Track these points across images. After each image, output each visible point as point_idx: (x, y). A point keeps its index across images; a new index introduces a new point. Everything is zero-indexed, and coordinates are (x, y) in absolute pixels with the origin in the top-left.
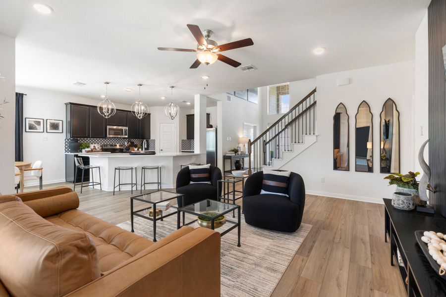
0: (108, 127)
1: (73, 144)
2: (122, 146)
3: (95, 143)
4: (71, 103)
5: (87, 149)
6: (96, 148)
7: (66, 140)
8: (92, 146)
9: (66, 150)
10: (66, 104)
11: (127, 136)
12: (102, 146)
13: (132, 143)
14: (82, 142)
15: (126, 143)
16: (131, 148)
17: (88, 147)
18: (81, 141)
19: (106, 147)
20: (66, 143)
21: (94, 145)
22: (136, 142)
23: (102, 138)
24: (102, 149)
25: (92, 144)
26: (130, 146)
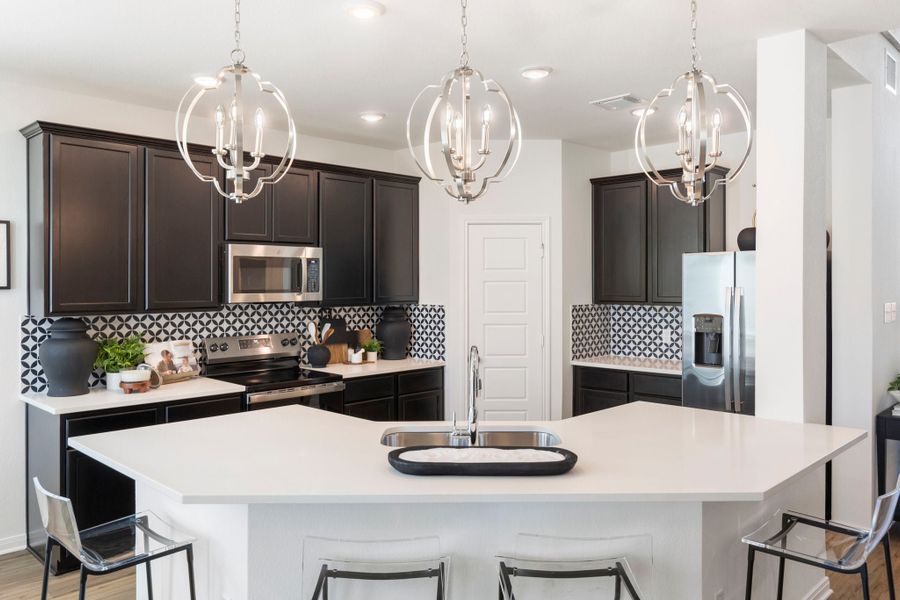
0: (233, 251)
1: (59, 350)
2: (293, 342)
3: (170, 337)
4: (48, 128)
5: (131, 376)
6: (177, 362)
7: (30, 327)
8: (154, 354)
9: (30, 377)
10: (27, 133)
11: (317, 296)
12: (201, 348)
13: (338, 324)
14: (108, 331)
15: (312, 329)
16: (331, 348)
17: (136, 361)
18: (99, 328)
19: (219, 355)
20: (30, 343)
21: (163, 346)
22: (355, 318)
23: (205, 308)
24: (202, 361)
25: (155, 338)
26: (331, 340)
